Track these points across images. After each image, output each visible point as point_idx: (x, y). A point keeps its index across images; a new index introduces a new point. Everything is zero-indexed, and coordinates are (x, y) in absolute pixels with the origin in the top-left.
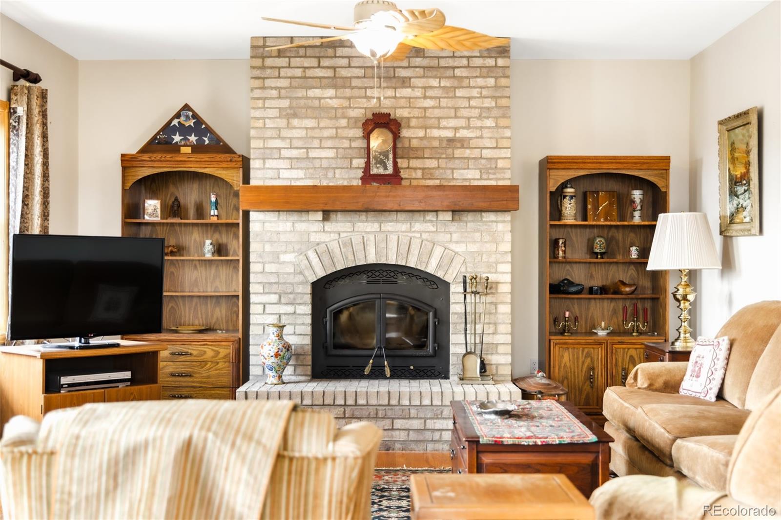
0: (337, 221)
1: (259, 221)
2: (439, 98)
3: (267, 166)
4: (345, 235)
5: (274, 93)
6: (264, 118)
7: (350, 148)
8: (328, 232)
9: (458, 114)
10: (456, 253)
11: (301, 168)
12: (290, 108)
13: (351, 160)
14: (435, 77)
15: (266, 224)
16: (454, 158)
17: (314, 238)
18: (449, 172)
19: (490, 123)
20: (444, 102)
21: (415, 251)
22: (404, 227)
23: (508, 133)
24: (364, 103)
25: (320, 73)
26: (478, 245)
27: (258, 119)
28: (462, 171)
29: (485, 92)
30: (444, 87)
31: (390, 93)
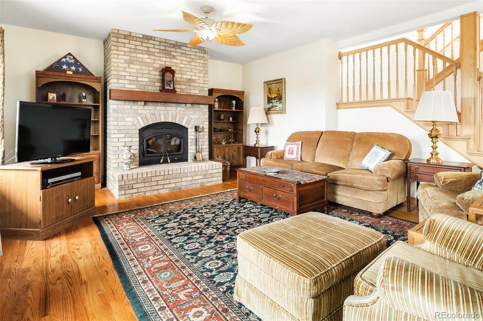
0: (149, 106)
1: (116, 104)
2: (186, 64)
3: (119, 82)
4: (152, 111)
5: (123, 53)
6: (118, 63)
7: (154, 78)
8: (145, 110)
9: (192, 71)
10: (192, 118)
11: (134, 84)
12: (130, 60)
13: (155, 83)
14: (185, 57)
15: (119, 106)
16: (191, 86)
17: (140, 112)
18: (189, 90)
19: (202, 75)
20: (188, 66)
21: (178, 118)
22: (174, 109)
23: (207, 79)
24: (159, 62)
25: (142, 48)
26: (199, 116)
27: (116, 62)
28: (193, 90)
29: (200, 65)
30: (187, 61)
31: (169, 60)
